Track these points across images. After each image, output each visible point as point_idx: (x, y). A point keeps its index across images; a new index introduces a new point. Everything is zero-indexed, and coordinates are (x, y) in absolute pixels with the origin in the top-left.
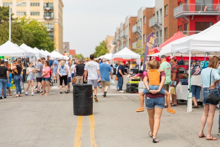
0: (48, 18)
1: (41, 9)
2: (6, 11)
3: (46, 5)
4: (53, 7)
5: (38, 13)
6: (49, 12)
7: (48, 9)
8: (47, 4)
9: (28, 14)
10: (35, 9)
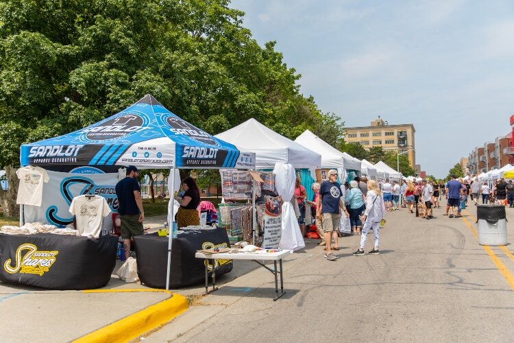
0: (402, 145)
1: (395, 138)
2: (380, 149)
3: (399, 134)
4: (406, 135)
5: (392, 142)
6: (402, 140)
7: (401, 137)
8: (401, 133)
9: (383, 142)
10: (390, 137)
